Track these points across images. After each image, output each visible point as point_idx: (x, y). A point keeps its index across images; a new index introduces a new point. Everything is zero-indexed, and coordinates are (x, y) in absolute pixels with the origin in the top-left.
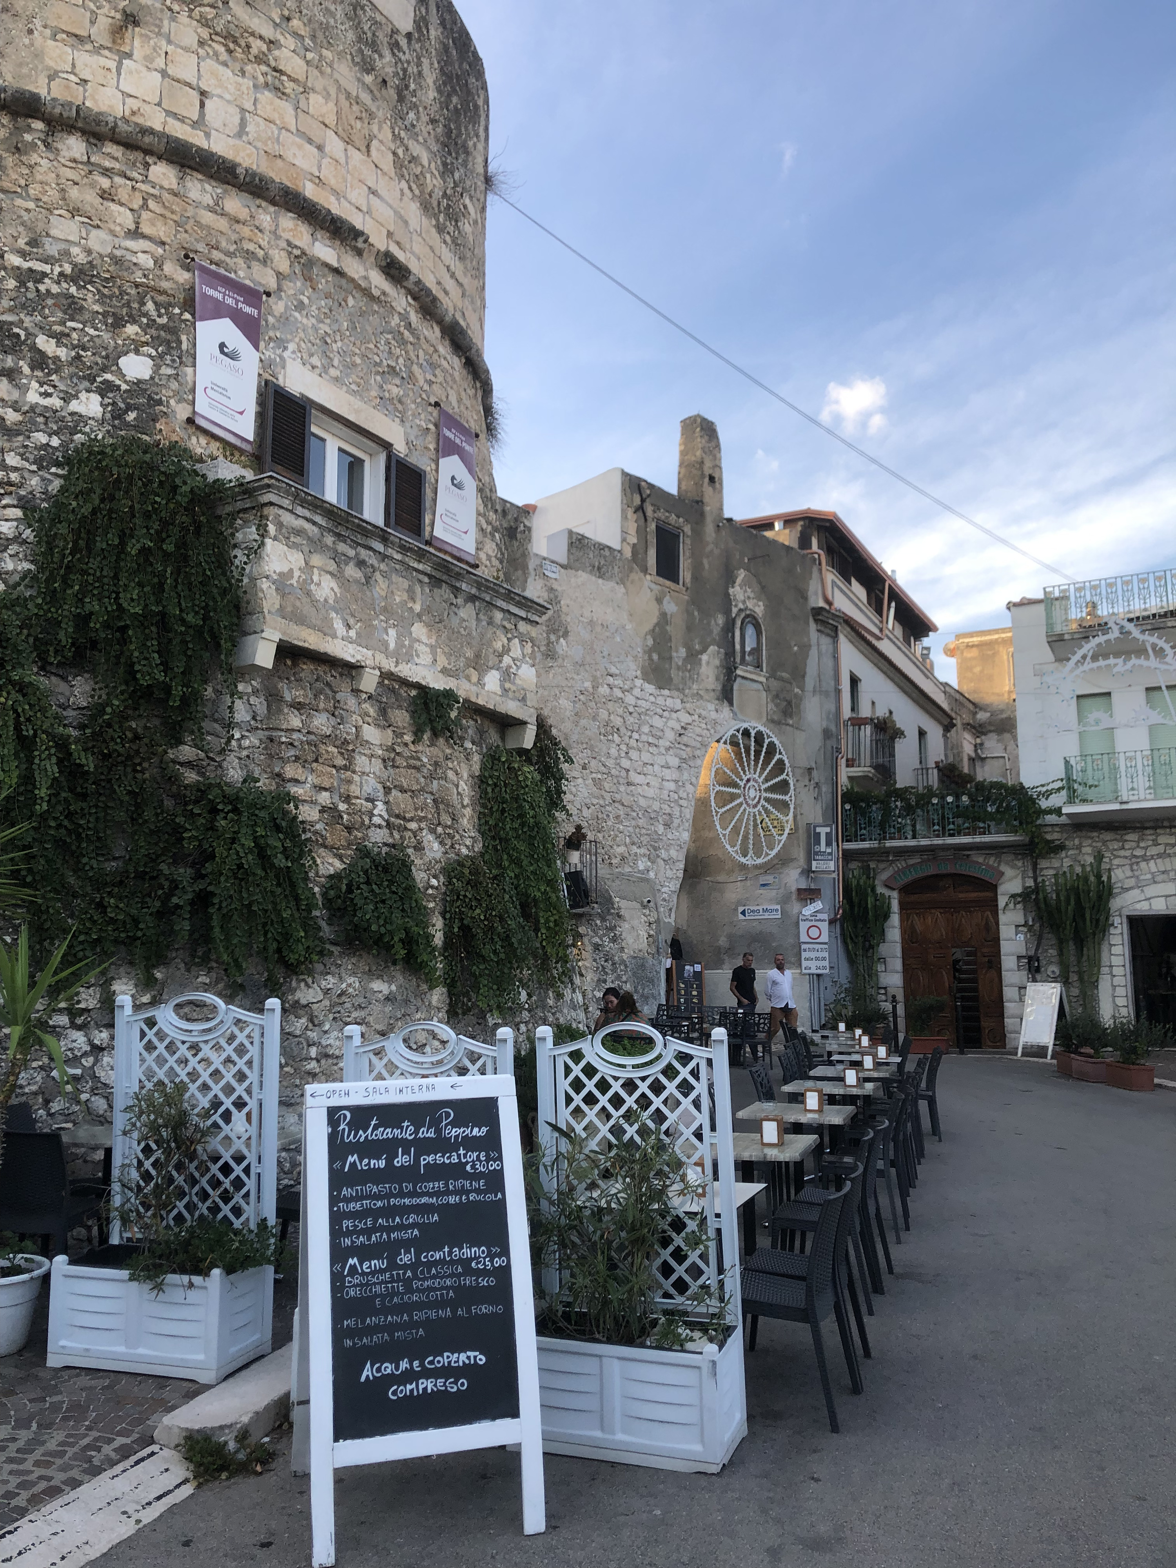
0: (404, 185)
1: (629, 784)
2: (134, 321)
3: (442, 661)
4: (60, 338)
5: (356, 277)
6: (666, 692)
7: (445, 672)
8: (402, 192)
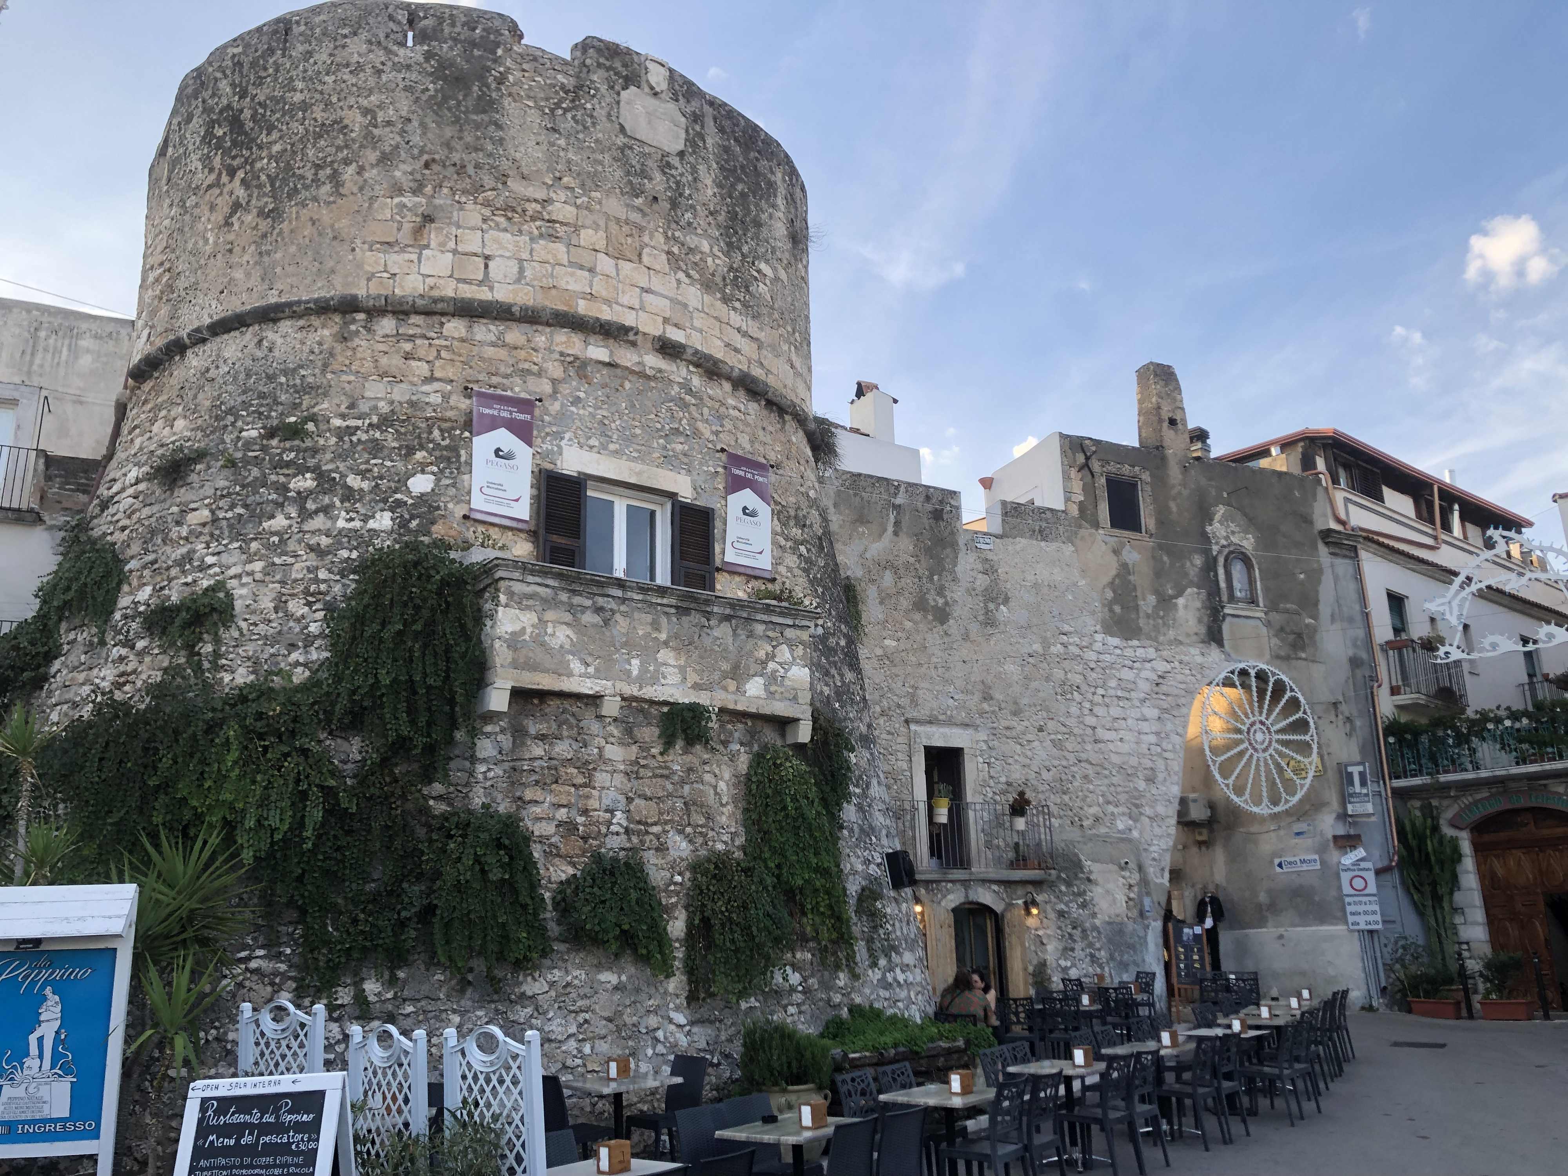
0: (681, 275)
1: (1096, 741)
2: (422, 447)
3: (692, 677)
4: (363, 474)
5: (629, 365)
6: (1135, 643)
7: (696, 687)
8: (679, 282)
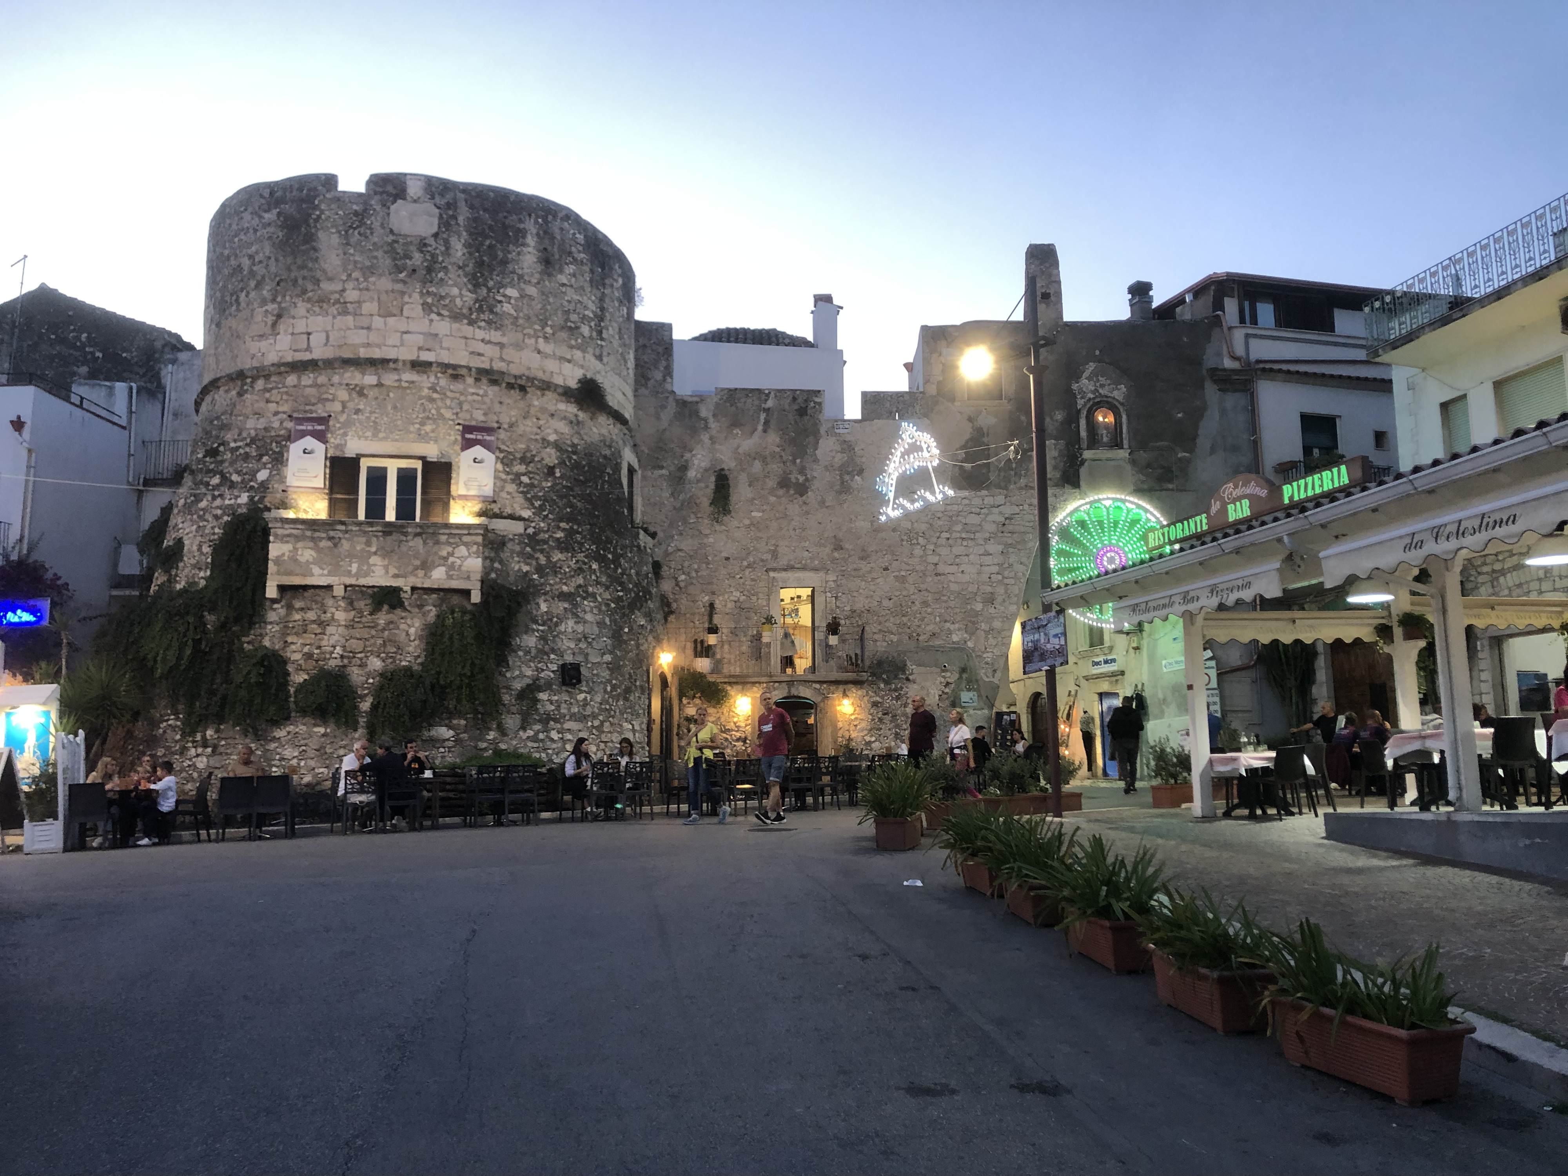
5: (391, 383)
6: (984, 492)
7: (396, 576)
8: (431, 321)
